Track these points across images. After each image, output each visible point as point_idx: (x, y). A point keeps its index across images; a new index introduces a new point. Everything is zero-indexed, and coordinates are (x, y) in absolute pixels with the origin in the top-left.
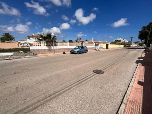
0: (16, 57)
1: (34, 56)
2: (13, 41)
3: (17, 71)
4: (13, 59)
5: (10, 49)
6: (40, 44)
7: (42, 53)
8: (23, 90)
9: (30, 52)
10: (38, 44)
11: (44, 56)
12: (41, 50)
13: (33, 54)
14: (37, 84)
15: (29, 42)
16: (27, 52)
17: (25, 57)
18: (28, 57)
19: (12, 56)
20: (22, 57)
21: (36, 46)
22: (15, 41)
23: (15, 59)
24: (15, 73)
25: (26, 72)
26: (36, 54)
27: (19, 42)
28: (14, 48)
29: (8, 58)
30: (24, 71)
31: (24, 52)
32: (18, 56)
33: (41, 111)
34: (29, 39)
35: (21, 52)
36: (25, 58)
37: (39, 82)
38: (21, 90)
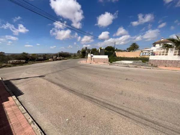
0: (133, 65)
1: (151, 68)
2: (138, 50)
3: (129, 78)
4: (131, 67)
5: (132, 58)
6: (167, 52)
7: (166, 65)
8: (125, 95)
9: (149, 62)
10: (164, 52)
11: (169, 71)
12: (165, 61)
13: (151, 65)
14: (139, 98)
15: (152, 50)
16: (145, 62)
17: (142, 67)
18: (144, 68)
19: (131, 64)
20: (138, 67)
21: (160, 55)
22: (139, 50)
23: (132, 67)
24: (127, 79)
25: (135, 81)
26: (156, 65)
27: (142, 51)
28: (135, 57)
29: (127, 66)
30: (134, 80)
31: (143, 62)
32: (136, 65)
33: (130, 123)
34: (154, 46)
35: (140, 62)
36: (140, 68)
37: (142, 98)
38: (125, 94)
